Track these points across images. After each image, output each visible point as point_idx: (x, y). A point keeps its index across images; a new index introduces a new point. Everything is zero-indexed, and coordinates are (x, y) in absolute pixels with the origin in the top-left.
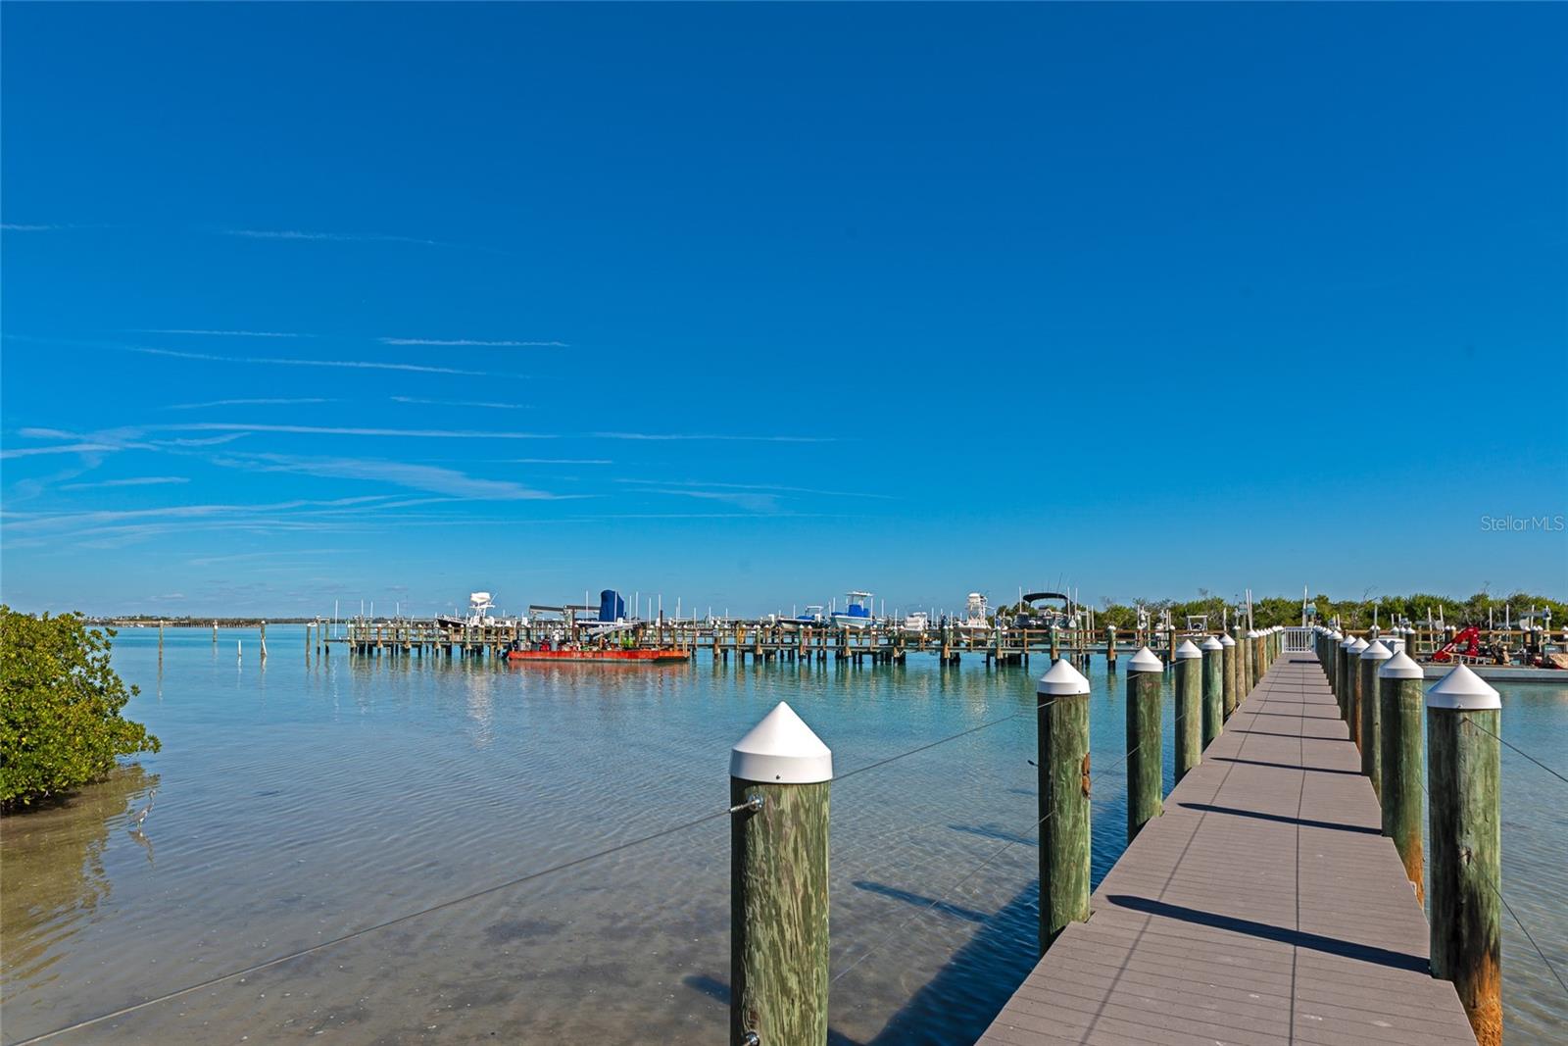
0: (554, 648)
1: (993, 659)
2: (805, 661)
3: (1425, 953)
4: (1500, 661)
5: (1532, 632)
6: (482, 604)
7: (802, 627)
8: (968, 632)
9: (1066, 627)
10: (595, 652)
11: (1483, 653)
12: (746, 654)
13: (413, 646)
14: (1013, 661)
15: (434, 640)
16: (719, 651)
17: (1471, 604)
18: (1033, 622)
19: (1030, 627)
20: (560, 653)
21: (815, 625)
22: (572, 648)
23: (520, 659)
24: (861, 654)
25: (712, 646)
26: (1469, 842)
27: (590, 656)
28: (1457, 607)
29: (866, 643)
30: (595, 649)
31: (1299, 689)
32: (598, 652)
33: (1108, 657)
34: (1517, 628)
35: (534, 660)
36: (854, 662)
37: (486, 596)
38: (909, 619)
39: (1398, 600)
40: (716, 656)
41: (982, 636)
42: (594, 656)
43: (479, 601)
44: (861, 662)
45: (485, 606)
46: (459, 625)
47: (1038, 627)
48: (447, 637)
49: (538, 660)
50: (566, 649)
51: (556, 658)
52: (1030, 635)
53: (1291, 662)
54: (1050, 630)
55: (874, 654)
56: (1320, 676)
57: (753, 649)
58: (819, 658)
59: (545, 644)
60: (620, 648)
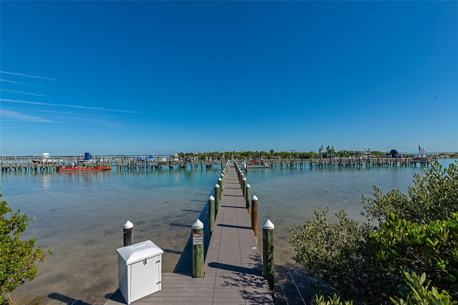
0: (73, 167)
1: (180, 166)
2: (140, 168)
3: (245, 207)
4: (258, 165)
5: (262, 160)
6: (46, 156)
7: (139, 161)
8: (175, 161)
9: (194, 160)
10: (85, 168)
11: (256, 163)
12: (126, 167)
13: (24, 168)
14: (184, 167)
15: (31, 166)
16: (119, 167)
17: (255, 153)
18: (188, 159)
19: (187, 160)
20: (75, 169)
21: (142, 160)
22: (78, 167)
23: (62, 171)
24: (153, 166)
25: (117, 166)
26: (248, 198)
27: (84, 169)
28: (254, 153)
29: (154, 164)
30: (85, 167)
31: (232, 173)
32: (86, 168)
33: (201, 166)
34: (261, 159)
35: (67, 171)
36: (151, 168)
37: (48, 154)
38: (163, 159)
39: (245, 152)
40: (118, 168)
41: (178, 162)
42: (85, 169)
43: (45, 155)
44: (153, 168)
45: (47, 157)
46: (39, 162)
47: (189, 160)
48: (36, 165)
49: (68, 171)
50: (76, 168)
51: (74, 170)
52: (187, 162)
53: (231, 167)
54: (191, 161)
55: (156, 166)
56: (234, 170)
57: (127, 166)
58: (143, 167)
59: (70, 167)
60: (93, 167)
